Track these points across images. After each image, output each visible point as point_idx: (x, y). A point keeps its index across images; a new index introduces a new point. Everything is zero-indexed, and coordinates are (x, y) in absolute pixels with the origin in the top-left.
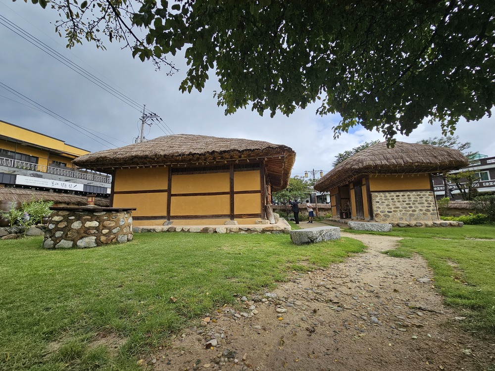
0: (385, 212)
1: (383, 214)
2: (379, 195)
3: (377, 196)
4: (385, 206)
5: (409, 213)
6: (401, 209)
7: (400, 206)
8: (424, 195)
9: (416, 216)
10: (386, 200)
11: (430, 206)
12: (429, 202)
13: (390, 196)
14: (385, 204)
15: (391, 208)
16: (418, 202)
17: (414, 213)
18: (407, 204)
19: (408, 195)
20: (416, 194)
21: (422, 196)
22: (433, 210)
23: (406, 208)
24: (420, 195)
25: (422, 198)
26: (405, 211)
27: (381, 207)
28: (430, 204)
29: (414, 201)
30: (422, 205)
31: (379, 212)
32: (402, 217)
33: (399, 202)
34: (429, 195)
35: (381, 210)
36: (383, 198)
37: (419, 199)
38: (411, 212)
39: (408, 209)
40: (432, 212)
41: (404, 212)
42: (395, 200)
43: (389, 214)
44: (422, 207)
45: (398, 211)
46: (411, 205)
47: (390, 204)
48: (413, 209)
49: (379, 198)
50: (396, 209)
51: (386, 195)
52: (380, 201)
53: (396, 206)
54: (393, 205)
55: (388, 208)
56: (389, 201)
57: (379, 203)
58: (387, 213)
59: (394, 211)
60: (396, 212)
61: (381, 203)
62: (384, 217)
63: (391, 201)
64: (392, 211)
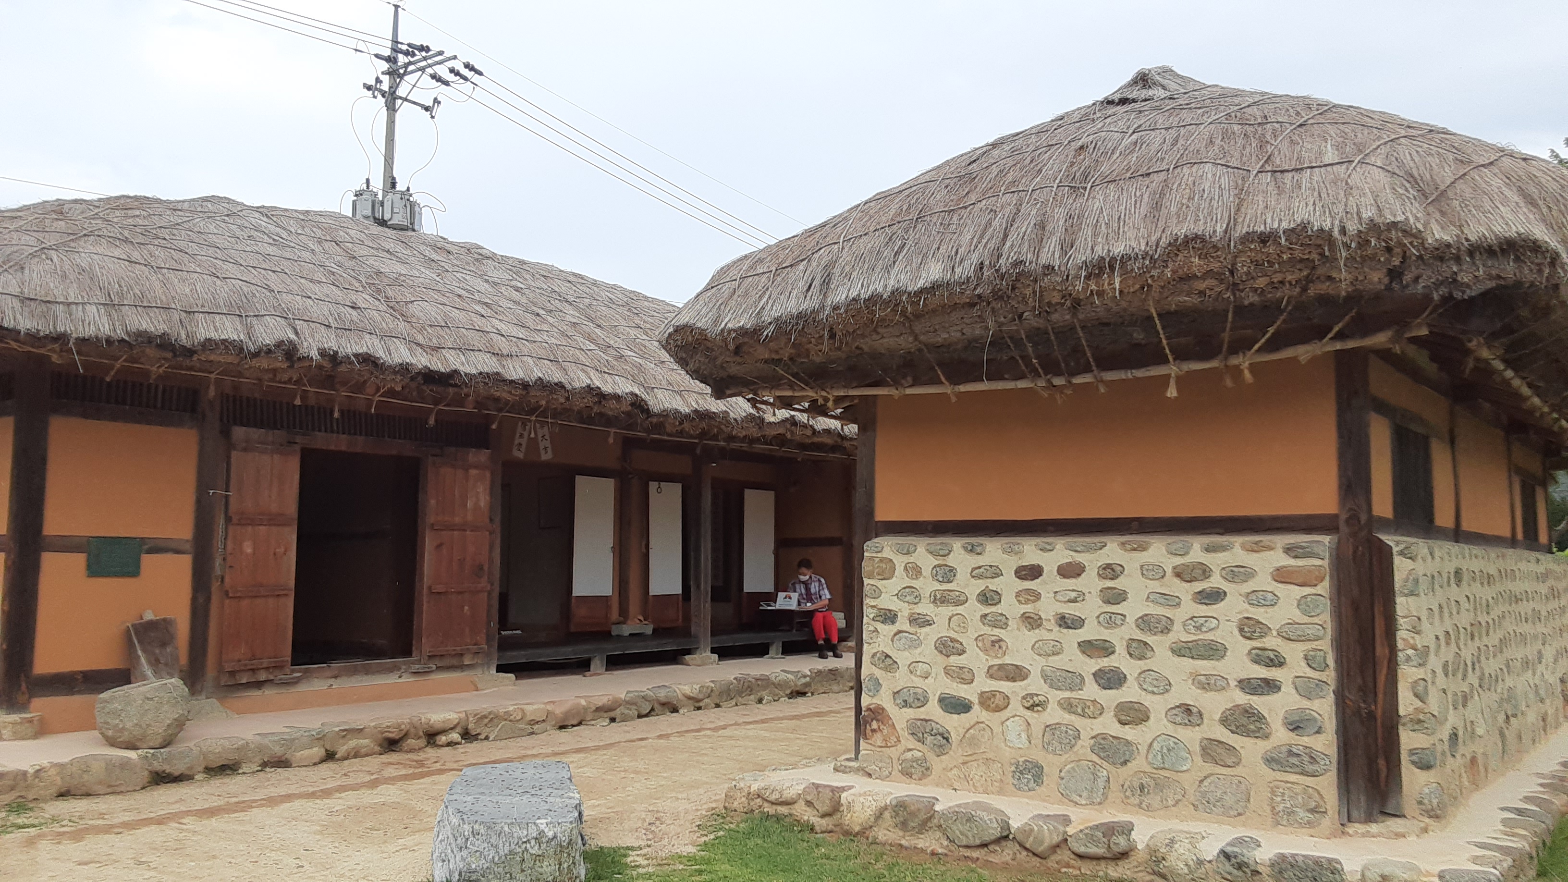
0: (921, 701)
1: (910, 713)
2: (900, 561)
3: (887, 572)
4: (927, 652)
5: (1089, 728)
6: (1035, 684)
7: (1035, 665)
8: (1238, 574)
9: (1139, 763)
10: (940, 600)
11: (1270, 686)
12: (1271, 642)
13: (977, 573)
14: (930, 635)
15: (965, 676)
16: (1179, 634)
17: (1129, 733)
18: (1089, 648)
19: (1110, 571)
20: (1170, 563)
21: (1216, 582)
22: (1296, 726)
23: (1074, 681)
24: (1205, 572)
25: (1214, 596)
26: (1068, 706)
27: (903, 658)
28: (1277, 662)
29: (1145, 623)
30: (1204, 666)
31: (884, 699)
32: (1039, 756)
33: (1032, 621)
34: (1282, 576)
35: (902, 679)
36: (927, 585)
37: (1189, 608)
38: (1109, 725)
39: (1091, 690)
40: (1281, 736)
41: (1054, 714)
42: (1010, 607)
43: (953, 723)
44: (1206, 684)
45: (1016, 706)
46: (1120, 660)
47: (967, 640)
48: (1130, 693)
49: (899, 580)
50: (1005, 686)
51: (951, 561)
52: (904, 610)
53: (1007, 660)
54: (985, 651)
55: (947, 671)
56: (960, 609)
57: (894, 628)
58: (933, 710)
59: (988, 701)
60: (998, 709)
61: (906, 627)
62: (912, 743)
63: (974, 609)
64: (975, 699)
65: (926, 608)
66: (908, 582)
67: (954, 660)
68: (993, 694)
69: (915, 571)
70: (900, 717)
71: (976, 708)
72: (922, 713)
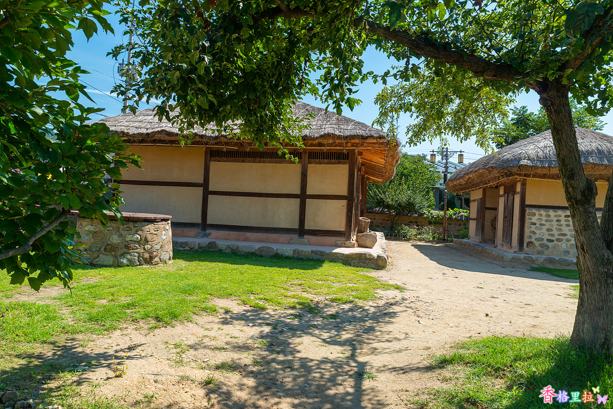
0: (542, 239)
1: (539, 243)
2: (537, 213)
3: (534, 215)
4: (544, 231)
6: (569, 237)
7: (569, 233)
10: (547, 221)
13: (556, 216)
14: (545, 228)
15: (553, 235)
27: (538, 232)
31: (533, 240)
32: (569, 250)
35: (537, 236)
36: (544, 218)
41: (572, 242)
42: (563, 223)
43: (550, 244)
45: (564, 241)
47: (554, 229)
49: (537, 217)
50: (562, 237)
51: (549, 213)
52: (538, 223)
53: (563, 232)
54: (557, 231)
55: (548, 235)
56: (552, 223)
57: (535, 226)
58: (545, 242)
59: (558, 240)
60: (560, 241)
61: (539, 226)
62: (540, 248)
63: (555, 223)
64: (555, 240)
65: (543, 222)
66: (539, 217)
67: (550, 232)
68: (559, 239)
69: (541, 215)
70: (537, 243)
71: (555, 241)
72: (542, 242)
